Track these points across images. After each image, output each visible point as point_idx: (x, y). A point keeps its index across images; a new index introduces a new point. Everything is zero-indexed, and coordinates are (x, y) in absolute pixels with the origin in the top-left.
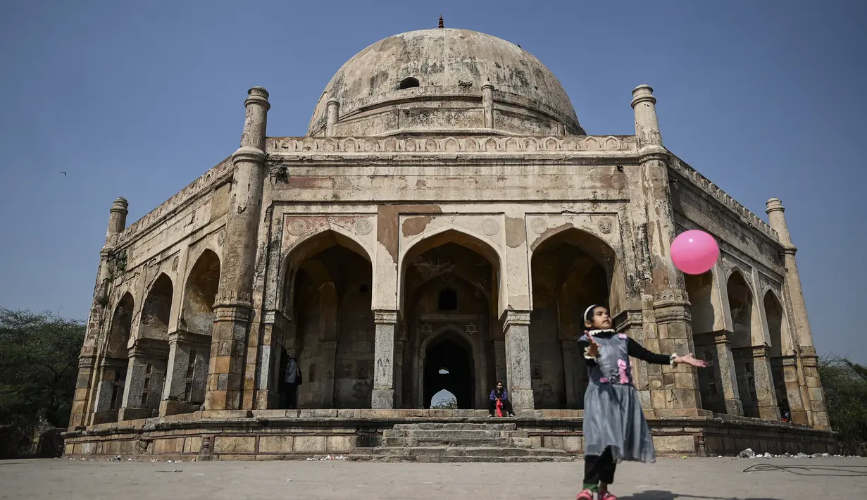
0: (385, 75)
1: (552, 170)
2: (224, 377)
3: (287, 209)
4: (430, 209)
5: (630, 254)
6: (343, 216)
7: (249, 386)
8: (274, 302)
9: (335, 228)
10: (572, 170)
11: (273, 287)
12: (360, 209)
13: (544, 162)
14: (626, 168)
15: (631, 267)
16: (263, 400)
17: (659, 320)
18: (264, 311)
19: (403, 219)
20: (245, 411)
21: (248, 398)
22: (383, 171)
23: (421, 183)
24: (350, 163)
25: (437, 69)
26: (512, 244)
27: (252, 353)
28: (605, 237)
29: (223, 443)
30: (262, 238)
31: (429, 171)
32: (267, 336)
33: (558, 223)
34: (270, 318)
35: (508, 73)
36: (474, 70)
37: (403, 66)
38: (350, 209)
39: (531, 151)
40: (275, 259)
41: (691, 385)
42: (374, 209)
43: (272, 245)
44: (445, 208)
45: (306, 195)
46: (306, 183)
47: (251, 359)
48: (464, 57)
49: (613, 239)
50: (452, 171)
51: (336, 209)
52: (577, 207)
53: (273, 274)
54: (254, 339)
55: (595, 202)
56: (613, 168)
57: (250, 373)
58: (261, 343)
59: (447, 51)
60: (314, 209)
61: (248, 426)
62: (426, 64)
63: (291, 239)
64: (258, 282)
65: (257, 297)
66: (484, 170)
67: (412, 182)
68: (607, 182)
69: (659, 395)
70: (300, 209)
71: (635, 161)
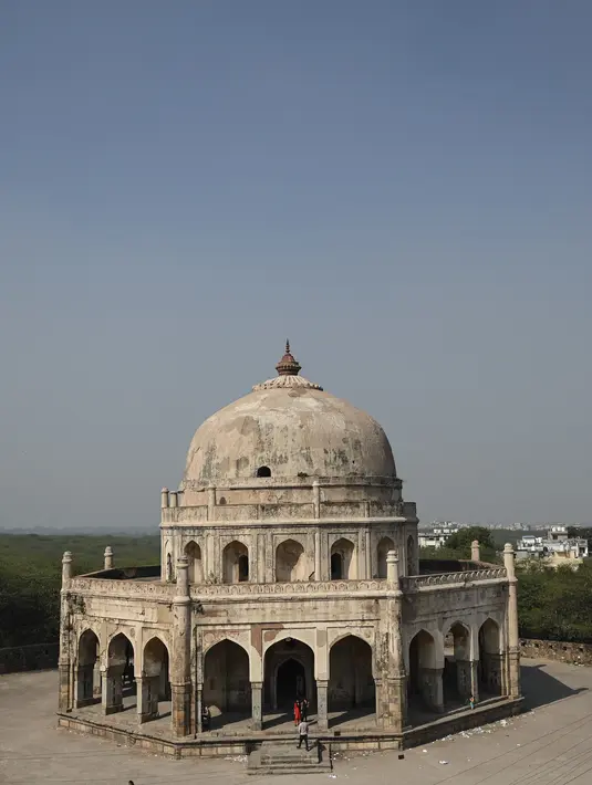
0: (247, 460)
1: (342, 603)
2: (182, 720)
3: (203, 628)
4: (278, 626)
5: (379, 649)
6: (232, 631)
7: (193, 723)
8: (201, 679)
9: (229, 638)
10: (352, 603)
11: (200, 671)
12: (242, 627)
13: (337, 599)
14: (380, 601)
15: (379, 656)
16: (200, 728)
17: (389, 685)
18: (197, 684)
19: (264, 632)
20: (193, 735)
21: (193, 728)
22: (253, 605)
23: (273, 612)
24: (236, 602)
25: (283, 460)
26: (320, 645)
27: (193, 706)
28: (367, 640)
29: (185, 752)
30: (193, 646)
31: (277, 605)
32: (199, 696)
33: (343, 633)
34: (200, 687)
35: (333, 455)
36: (309, 460)
37: (259, 455)
38: (236, 627)
39: (331, 593)
40: (200, 656)
41: (400, 717)
42: (249, 627)
43: (198, 648)
44: (285, 626)
45: (213, 621)
46: (213, 614)
47: (193, 709)
48: (302, 449)
49: (371, 641)
50: (289, 605)
51: (228, 628)
52: (354, 624)
53: (199, 665)
54: (193, 699)
55: (363, 620)
56: (373, 601)
57: (193, 716)
58: (197, 700)
59: (290, 443)
60: (218, 628)
61: (196, 744)
62: (275, 454)
63: (207, 645)
64: (193, 670)
65: (193, 678)
66: (306, 604)
67: (268, 611)
68: (370, 609)
69: (386, 720)
70: (210, 628)
71: (385, 598)
